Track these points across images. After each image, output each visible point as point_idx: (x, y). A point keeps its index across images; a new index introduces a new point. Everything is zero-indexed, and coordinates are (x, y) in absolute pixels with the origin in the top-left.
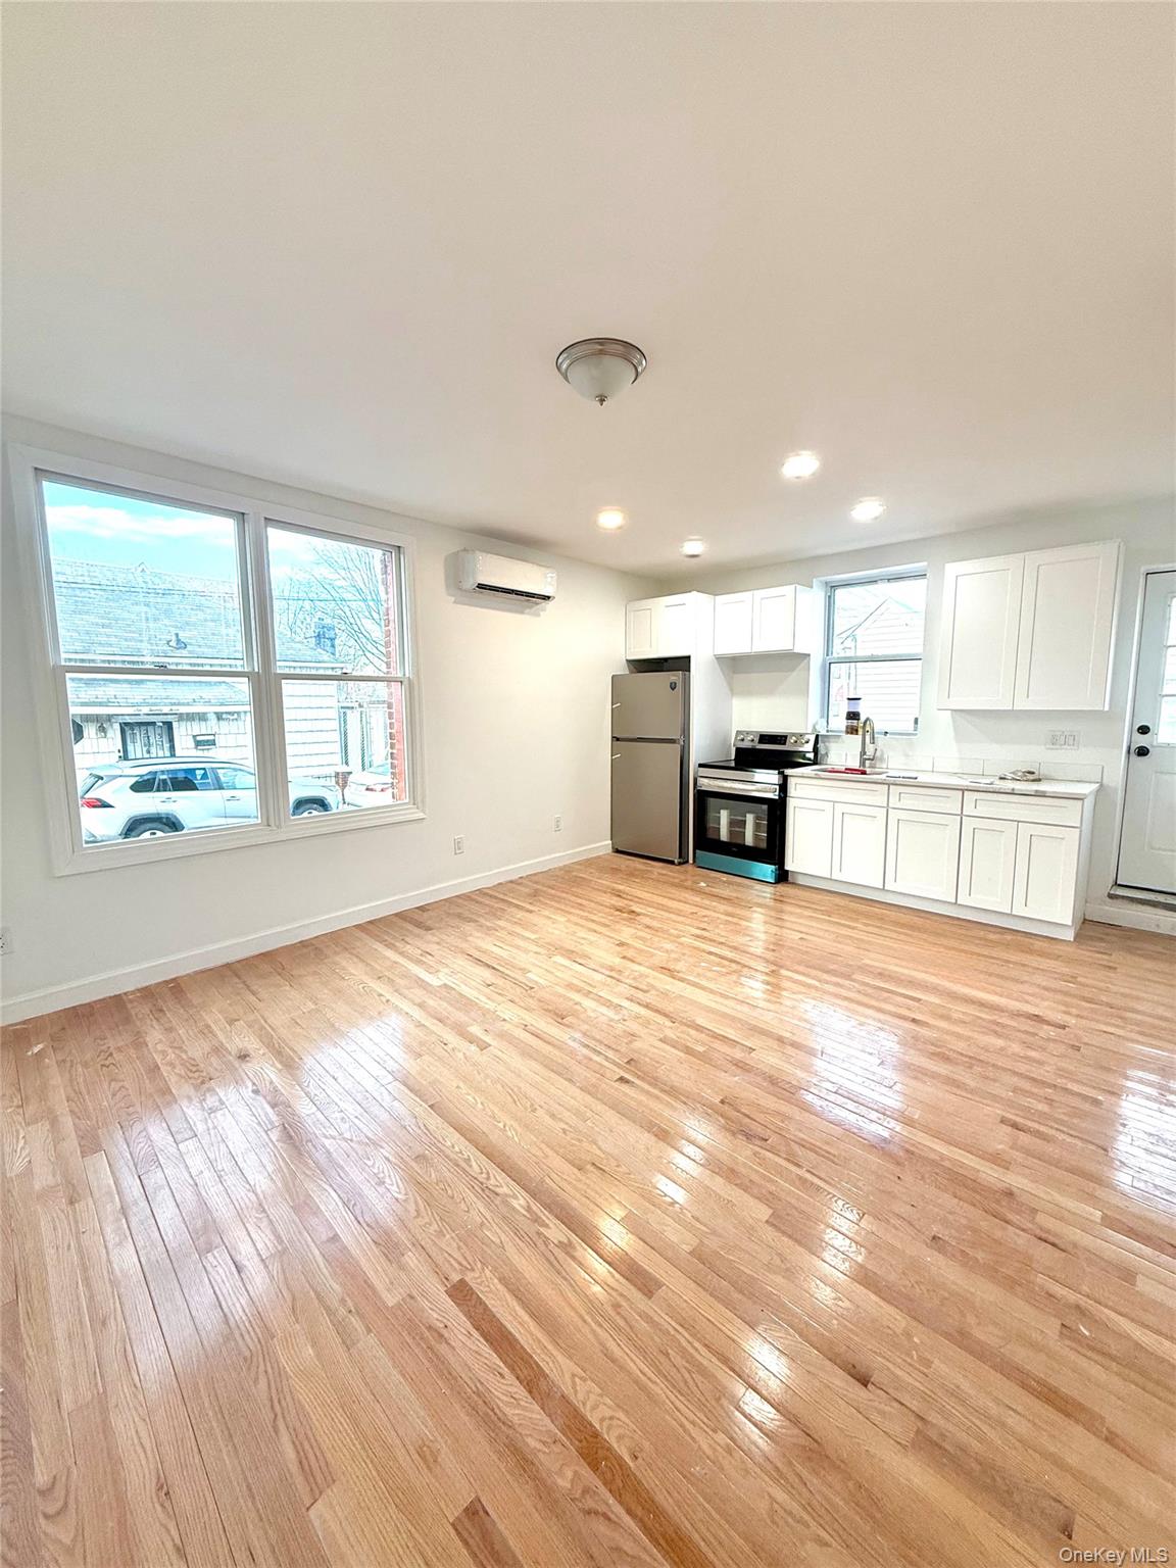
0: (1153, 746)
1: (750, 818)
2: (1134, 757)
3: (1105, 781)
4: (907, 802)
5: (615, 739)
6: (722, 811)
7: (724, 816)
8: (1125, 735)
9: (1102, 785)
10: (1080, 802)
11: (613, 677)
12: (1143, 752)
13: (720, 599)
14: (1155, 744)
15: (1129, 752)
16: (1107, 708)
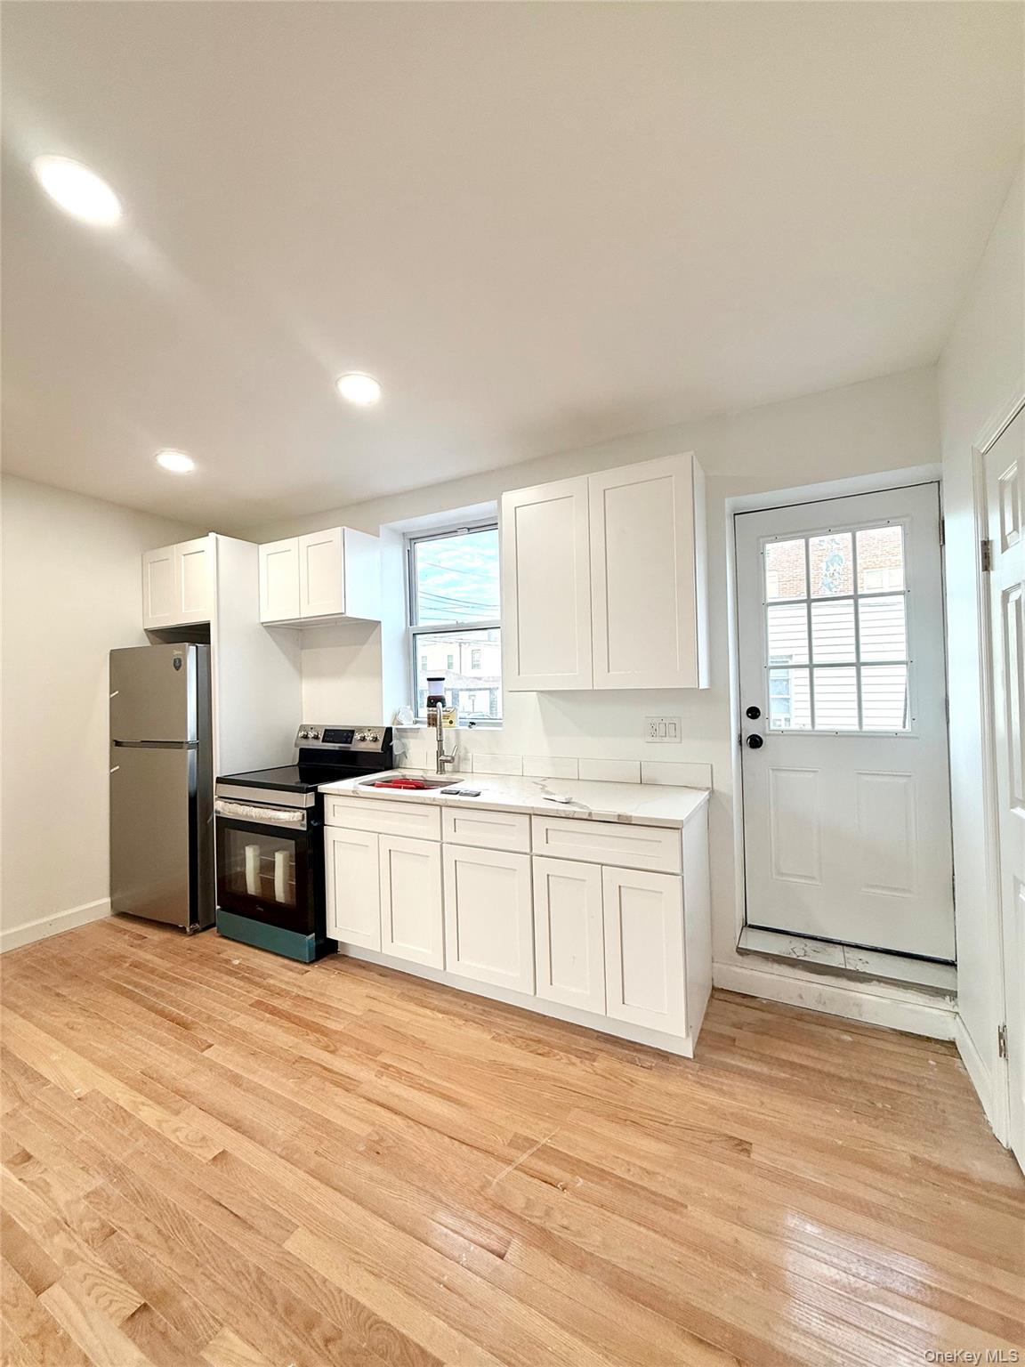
0: (766, 735)
1: (280, 859)
2: (747, 749)
3: (715, 788)
4: (463, 834)
5: (117, 743)
6: (247, 848)
7: (251, 856)
8: (733, 722)
9: (712, 792)
10: (676, 834)
11: (113, 653)
12: (756, 742)
13: (265, 549)
14: (768, 732)
15: (740, 742)
16: (704, 684)
